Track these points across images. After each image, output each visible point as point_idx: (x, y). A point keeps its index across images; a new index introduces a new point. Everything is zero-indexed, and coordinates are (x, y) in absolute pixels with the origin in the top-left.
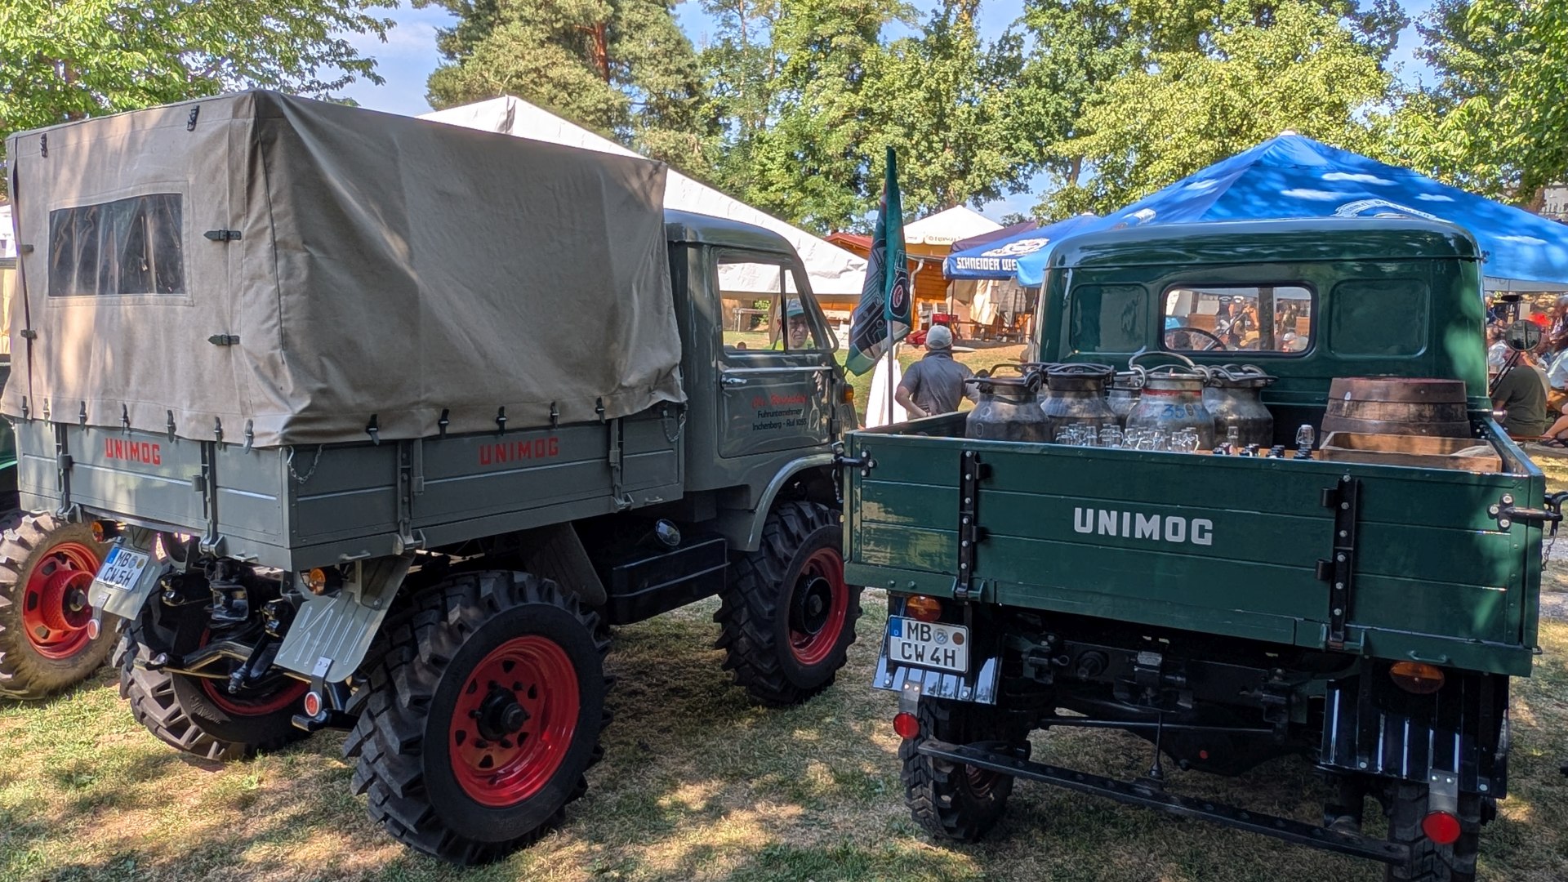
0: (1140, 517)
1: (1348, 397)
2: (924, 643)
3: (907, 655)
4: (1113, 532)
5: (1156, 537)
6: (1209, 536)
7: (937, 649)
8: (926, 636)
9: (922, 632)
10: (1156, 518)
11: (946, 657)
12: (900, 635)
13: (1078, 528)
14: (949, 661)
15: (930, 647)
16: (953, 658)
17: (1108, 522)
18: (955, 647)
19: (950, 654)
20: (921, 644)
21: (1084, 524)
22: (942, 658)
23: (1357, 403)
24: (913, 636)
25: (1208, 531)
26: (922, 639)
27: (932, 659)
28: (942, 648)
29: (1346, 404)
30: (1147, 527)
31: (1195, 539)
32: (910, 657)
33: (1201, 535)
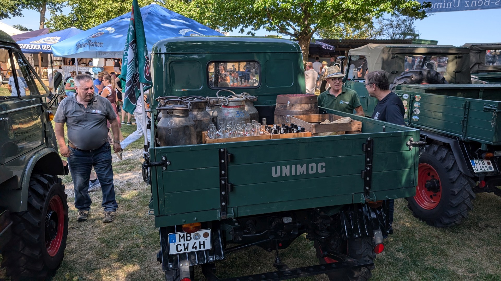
0: (299, 166)
1: (289, 103)
2: (188, 242)
3: (179, 250)
4: (288, 174)
5: (305, 173)
6: (324, 169)
7: (195, 243)
8: (189, 238)
9: (187, 237)
10: (305, 166)
11: (200, 245)
12: (175, 242)
13: (274, 175)
14: (202, 246)
15: (191, 243)
16: (204, 244)
17: (286, 171)
18: (204, 239)
19: (202, 243)
20: (186, 243)
21: (276, 173)
22: (198, 246)
23: (292, 105)
24: (182, 240)
25: (324, 167)
26: (187, 240)
27: (193, 248)
28: (198, 242)
29: (288, 105)
30: (302, 169)
31: (320, 171)
32: (181, 250)
33: (322, 169)
